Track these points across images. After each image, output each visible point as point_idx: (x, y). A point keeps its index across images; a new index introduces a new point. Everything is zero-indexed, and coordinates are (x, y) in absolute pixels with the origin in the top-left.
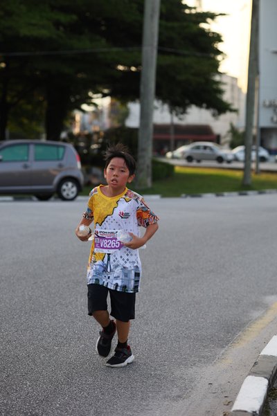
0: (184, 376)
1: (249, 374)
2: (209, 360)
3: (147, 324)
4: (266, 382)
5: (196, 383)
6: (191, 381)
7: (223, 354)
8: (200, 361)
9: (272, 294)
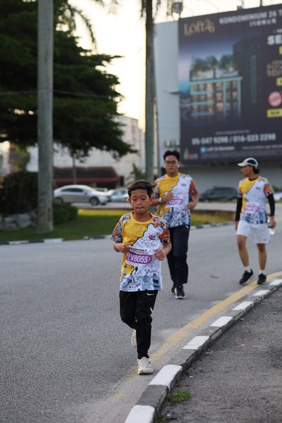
0: (74, 412)
1: (137, 404)
2: (100, 395)
3: (39, 364)
4: (152, 410)
5: (86, 418)
6: (81, 416)
7: (115, 389)
8: (91, 397)
9: (168, 328)
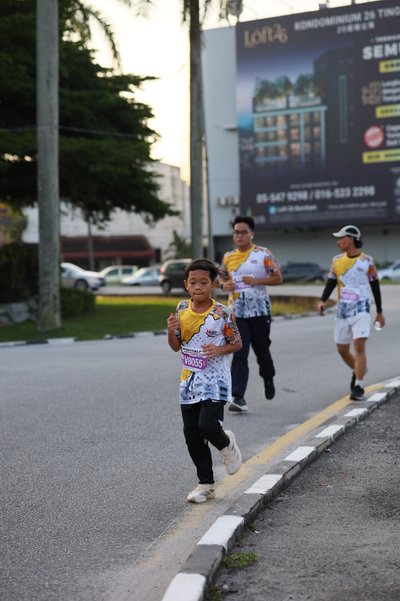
0: (92, 585)
1: (180, 572)
2: (130, 559)
3: (42, 517)
4: (202, 579)
5: (109, 592)
6: (102, 590)
7: (149, 550)
8: (116, 562)
